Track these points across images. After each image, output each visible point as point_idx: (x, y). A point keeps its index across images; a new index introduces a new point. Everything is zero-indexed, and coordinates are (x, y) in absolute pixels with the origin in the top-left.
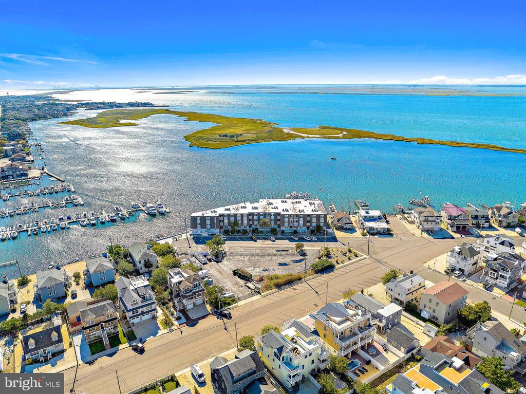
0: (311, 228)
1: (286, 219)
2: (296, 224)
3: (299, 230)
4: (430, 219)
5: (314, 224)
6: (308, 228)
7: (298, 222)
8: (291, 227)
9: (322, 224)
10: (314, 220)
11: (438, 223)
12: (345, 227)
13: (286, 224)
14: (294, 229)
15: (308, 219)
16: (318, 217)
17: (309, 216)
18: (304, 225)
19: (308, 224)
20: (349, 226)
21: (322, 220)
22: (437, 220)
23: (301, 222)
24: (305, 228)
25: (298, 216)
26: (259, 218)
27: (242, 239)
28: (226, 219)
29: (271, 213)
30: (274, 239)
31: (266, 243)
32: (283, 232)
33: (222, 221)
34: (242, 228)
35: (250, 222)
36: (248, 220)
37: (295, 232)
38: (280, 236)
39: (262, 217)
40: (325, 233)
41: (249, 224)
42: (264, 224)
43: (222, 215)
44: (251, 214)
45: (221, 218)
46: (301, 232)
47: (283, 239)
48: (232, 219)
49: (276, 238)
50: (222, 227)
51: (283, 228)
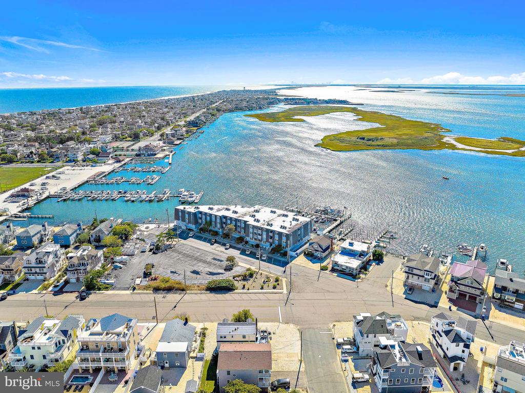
0: (274, 245)
1: (251, 230)
2: (260, 237)
3: (262, 244)
4: (415, 271)
5: (277, 242)
6: (271, 245)
7: (261, 235)
8: (255, 239)
9: (284, 244)
10: (277, 237)
11: (428, 280)
12: (316, 254)
13: (251, 235)
14: (258, 242)
15: (271, 234)
16: (280, 234)
17: (272, 232)
18: (267, 241)
19: (271, 241)
21: (284, 239)
22: (426, 276)
23: (265, 236)
24: (268, 244)
25: (262, 229)
26: (231, 223)
27: (205, 240)
28: (204, 217)
29: (241, 220)
30: (228, 247)
31: (217, 249)
32: (247, 242)
33: (201, 218)
34: (216, 229)
35: (224, 226)
36: (222, 223)
37: (257, 246)
38: (240, 246)
39: (234, 222)
40: (285, 254)
41: (222, 227)
42: (230, 230)
43: (201, 213)
44: (225, 217)
45: (200, 215)
46: (264, 247)
47: (238, 249)
48: (208, 218)
49: (231, 247)
50: (201, 224)
51: (248, 239)
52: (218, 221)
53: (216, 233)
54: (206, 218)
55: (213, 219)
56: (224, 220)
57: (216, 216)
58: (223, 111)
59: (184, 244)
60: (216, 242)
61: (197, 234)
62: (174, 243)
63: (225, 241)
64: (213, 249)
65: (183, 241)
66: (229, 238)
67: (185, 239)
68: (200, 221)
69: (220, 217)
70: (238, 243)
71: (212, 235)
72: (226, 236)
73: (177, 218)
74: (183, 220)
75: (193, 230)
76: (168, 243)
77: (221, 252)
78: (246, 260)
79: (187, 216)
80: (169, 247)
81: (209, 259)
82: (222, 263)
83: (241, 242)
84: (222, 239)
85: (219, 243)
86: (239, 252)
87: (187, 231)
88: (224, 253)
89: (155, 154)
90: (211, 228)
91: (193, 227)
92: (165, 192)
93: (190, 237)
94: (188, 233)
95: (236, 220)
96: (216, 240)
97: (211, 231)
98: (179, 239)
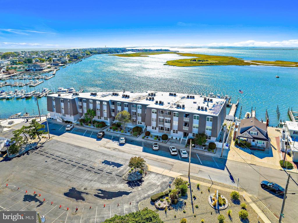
0: (190, 135)
1: (154, 116)
2: (167, 125)
3: (172, 135)
5: (195, 130)
6: (185, 135)
7: (171, 122)
8: (161, 128)
9: (208, 133)
10: (196, 123)
12: (253, 144)
13: (154, 124)
14: (165, 132)
15: (187, 120)
16: (203, 118)
17: (187, 115)
18: (180, 129)
19: (186, 129)
20: (260, 143)
21: (209, 125)
23: (176, 123)
24: (181, 134)
25: (170, 113)
26: (123, 109)
27: (88, 134)
28: (85, 105)
29: (137, 104)
30: (123, 141)
31: (107, 145)
32: (148, 134)
33: (81, 107)
34: (103, 119)
35: (113, 115)
36: (110, 111)
37: (165, 138)
38: (139, 139)
39: (126, 109)
40: (212, 147)
41: (110, 116)
42: (123, 117)
43: (81, 100)
44: (114, 103)
45: (80, 104)
46: (174, 138)
47: (139, 144)
48: (91, 106)
49: (128, 141)
50: (82, 114)
51: (149, 129)
52: (105, 108)
53: (103, 125)
54: (88, 106)
55: (98, 107)
56: (112, 107)
57: (101, 102)
58: (94, 53)
59: (57, 142)
60: (104, 136)
61: (78, 127)
62: (43, 140)
63: (117, 133)
64: (101, 146)
65: (56, 138)
66: (121, 129)
67: (59, 134)
68: (80, 111)
69: (108, 102)
70: (136, 136)
71: (98, 127)
72: (117, 126)
73: (50, 109)
74: (59, 111)
75: (71, 123)
76: (33, 141)
77: (115, 149)
78: (156, 160)
79: (62, 104)
80: (34, 147)
81: (98, 164)
82: (121, 168)
83: (140, 134)
84: (112, 131)
85: (109, 137)
86: (142, 148)
87: (64, 124)
88: (119, 150)
89: (42, 70)
90: (96, 118)
91: (70, 118)
92: (44, 90)
93: (68, 131)
94: (65, 127)
95: (130, 105)
96: (103, 132)
97: (95, 122)
98: (51, 135)
